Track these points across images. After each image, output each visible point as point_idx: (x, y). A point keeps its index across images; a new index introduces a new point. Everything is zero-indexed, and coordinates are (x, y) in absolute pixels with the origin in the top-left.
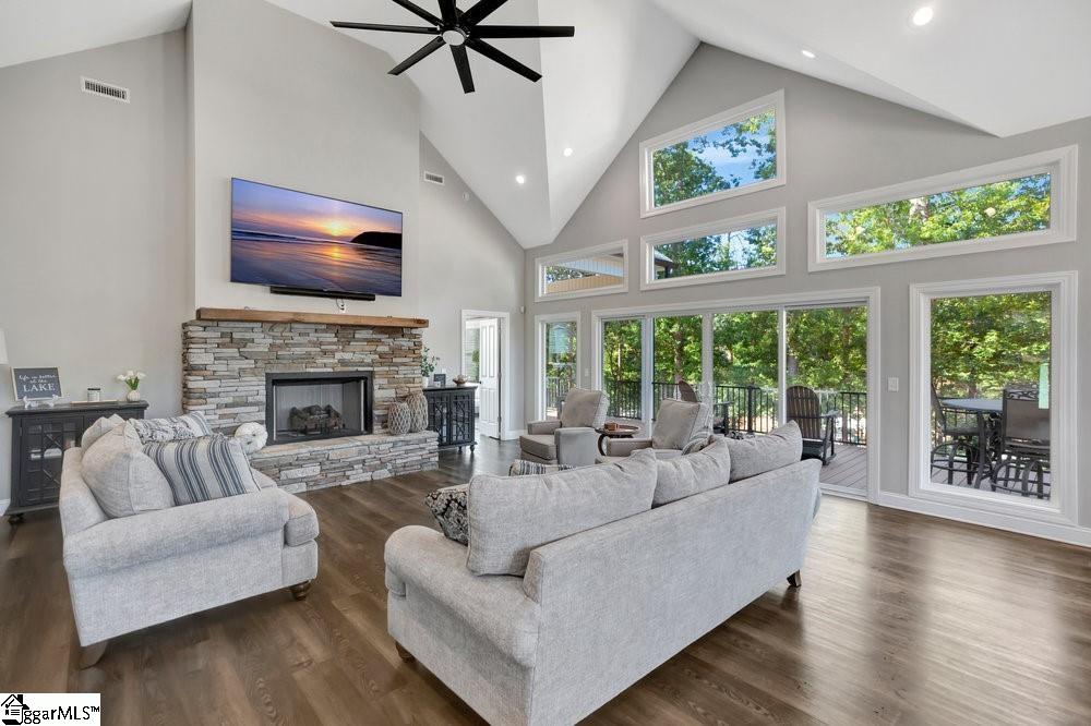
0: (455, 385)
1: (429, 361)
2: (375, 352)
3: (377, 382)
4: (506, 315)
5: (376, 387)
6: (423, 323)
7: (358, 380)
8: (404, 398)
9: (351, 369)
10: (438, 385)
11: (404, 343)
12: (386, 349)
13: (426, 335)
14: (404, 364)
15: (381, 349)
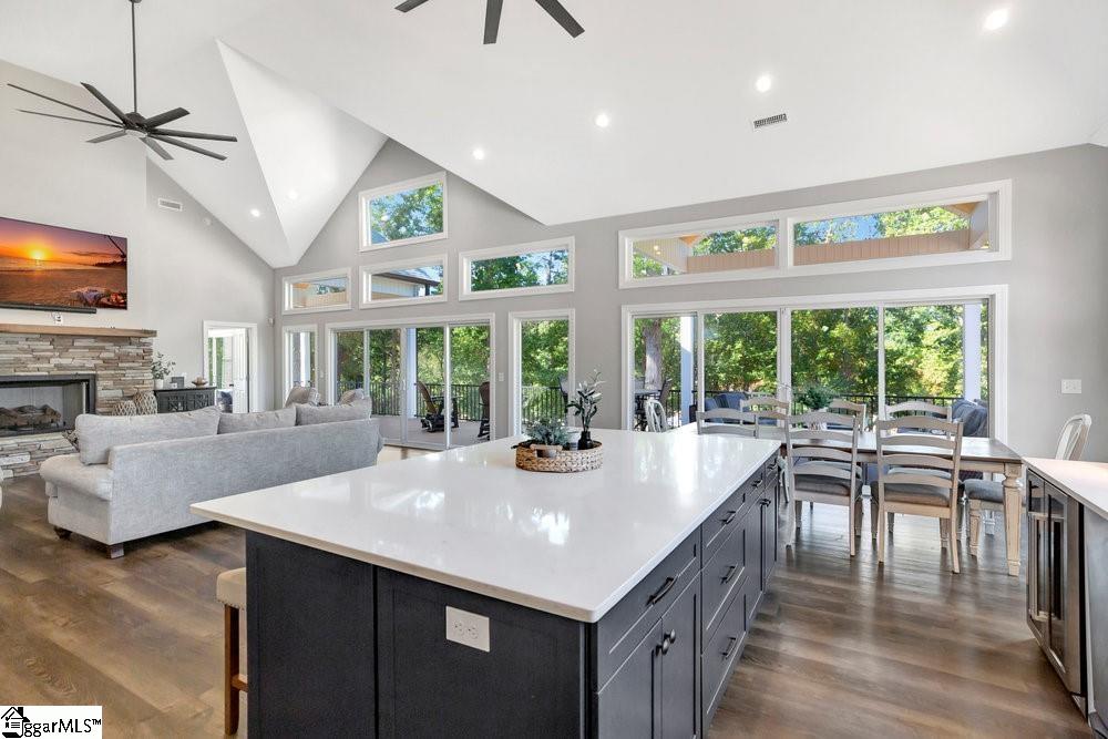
0: (194, 386)
1: (164, 365)
2: (98, 358)
3: (100, 384)
4: (254, 326)
5: (99, 388)
6: (153, 333)
7: (79, 382)
8: (131, 397)
9: (69, 373)
10: (175, 386)
11: (132, 350)
12: (112, 355)
13: (156, 344)
14: (131, 368)
15: (105, 355)
